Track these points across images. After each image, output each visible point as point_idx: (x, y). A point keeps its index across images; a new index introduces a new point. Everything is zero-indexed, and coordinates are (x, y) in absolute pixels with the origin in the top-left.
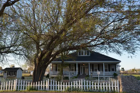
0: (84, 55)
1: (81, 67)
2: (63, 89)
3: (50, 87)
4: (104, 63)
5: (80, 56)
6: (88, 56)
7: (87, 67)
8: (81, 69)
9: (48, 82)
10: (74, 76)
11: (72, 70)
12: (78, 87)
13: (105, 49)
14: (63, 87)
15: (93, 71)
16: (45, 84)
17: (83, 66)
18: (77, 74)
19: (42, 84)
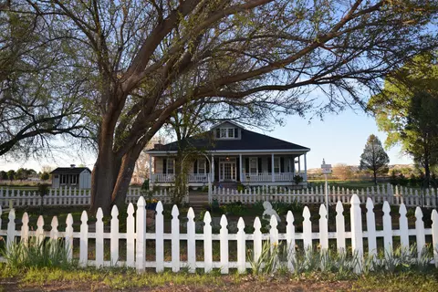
0: (227, 137)
1: (221, 165)
2: (233, 256)
3: (150, 244)
4: (273, 154)
5: (218, 139)
6: (237, 139)
7: (234, 165)
8: (221, 168)
9: (141, 212)
15: (247, 171)
16: (123, 229)
17: (226, 162)
18: (213, 180)
19: (100, 225)
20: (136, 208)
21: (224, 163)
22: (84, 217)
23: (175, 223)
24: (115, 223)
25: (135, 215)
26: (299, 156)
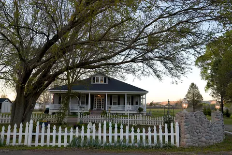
0: (99, 83)
1: (95, 99)
2: (63, 141)
3: (34, 137)
4: (126, 94)
5: (94, 83)
6: (105, 84)
7: (103, 99)
8: (95, 101)
9: (31, 125)
10: (84, 111)
11: (83, 103)
12: (97, 137)
13: (133, 72)
14: (62, 137)
15: (111, 104)
16: (24, 131)
17: (98, 98)
18: (89, 109)
19: (15, 130)
20: (29, 124)
21: (97, 98)
22: (9, 127)
23: (43, 129)
24: (21, 129)
25: (29, 126)
26: (143, 95)
